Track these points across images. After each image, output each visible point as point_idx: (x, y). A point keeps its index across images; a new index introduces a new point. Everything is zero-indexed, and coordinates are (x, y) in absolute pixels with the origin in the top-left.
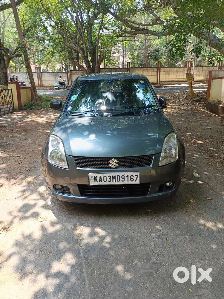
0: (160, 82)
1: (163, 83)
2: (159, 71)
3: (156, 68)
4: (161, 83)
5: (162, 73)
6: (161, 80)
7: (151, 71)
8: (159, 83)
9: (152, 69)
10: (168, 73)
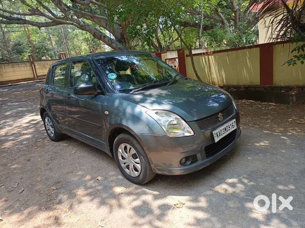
0: (37, 76)
1: (41, 77)
2: (33, 65)
3: (29, 62)
4: (39, 78)
5: (37, 67)
6: (38, 74)
7: (23, 65)
8: (37, 78)
9: (23, 64)
10: (44, 67)
